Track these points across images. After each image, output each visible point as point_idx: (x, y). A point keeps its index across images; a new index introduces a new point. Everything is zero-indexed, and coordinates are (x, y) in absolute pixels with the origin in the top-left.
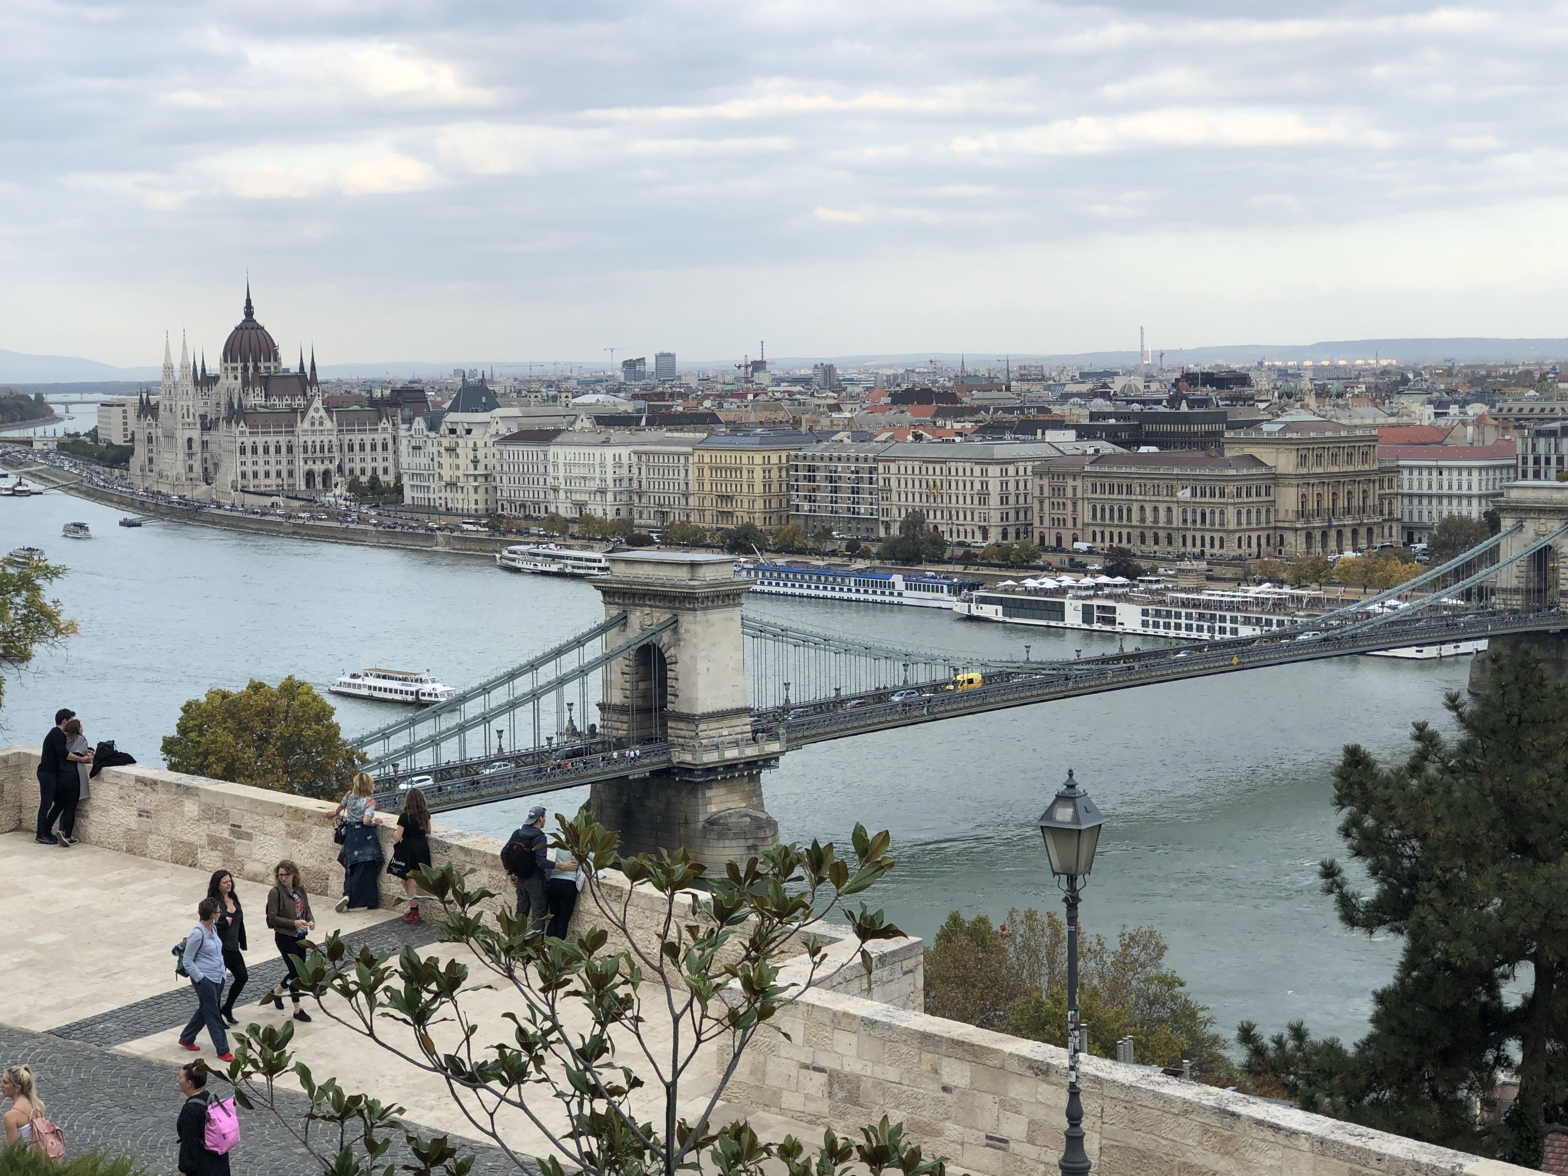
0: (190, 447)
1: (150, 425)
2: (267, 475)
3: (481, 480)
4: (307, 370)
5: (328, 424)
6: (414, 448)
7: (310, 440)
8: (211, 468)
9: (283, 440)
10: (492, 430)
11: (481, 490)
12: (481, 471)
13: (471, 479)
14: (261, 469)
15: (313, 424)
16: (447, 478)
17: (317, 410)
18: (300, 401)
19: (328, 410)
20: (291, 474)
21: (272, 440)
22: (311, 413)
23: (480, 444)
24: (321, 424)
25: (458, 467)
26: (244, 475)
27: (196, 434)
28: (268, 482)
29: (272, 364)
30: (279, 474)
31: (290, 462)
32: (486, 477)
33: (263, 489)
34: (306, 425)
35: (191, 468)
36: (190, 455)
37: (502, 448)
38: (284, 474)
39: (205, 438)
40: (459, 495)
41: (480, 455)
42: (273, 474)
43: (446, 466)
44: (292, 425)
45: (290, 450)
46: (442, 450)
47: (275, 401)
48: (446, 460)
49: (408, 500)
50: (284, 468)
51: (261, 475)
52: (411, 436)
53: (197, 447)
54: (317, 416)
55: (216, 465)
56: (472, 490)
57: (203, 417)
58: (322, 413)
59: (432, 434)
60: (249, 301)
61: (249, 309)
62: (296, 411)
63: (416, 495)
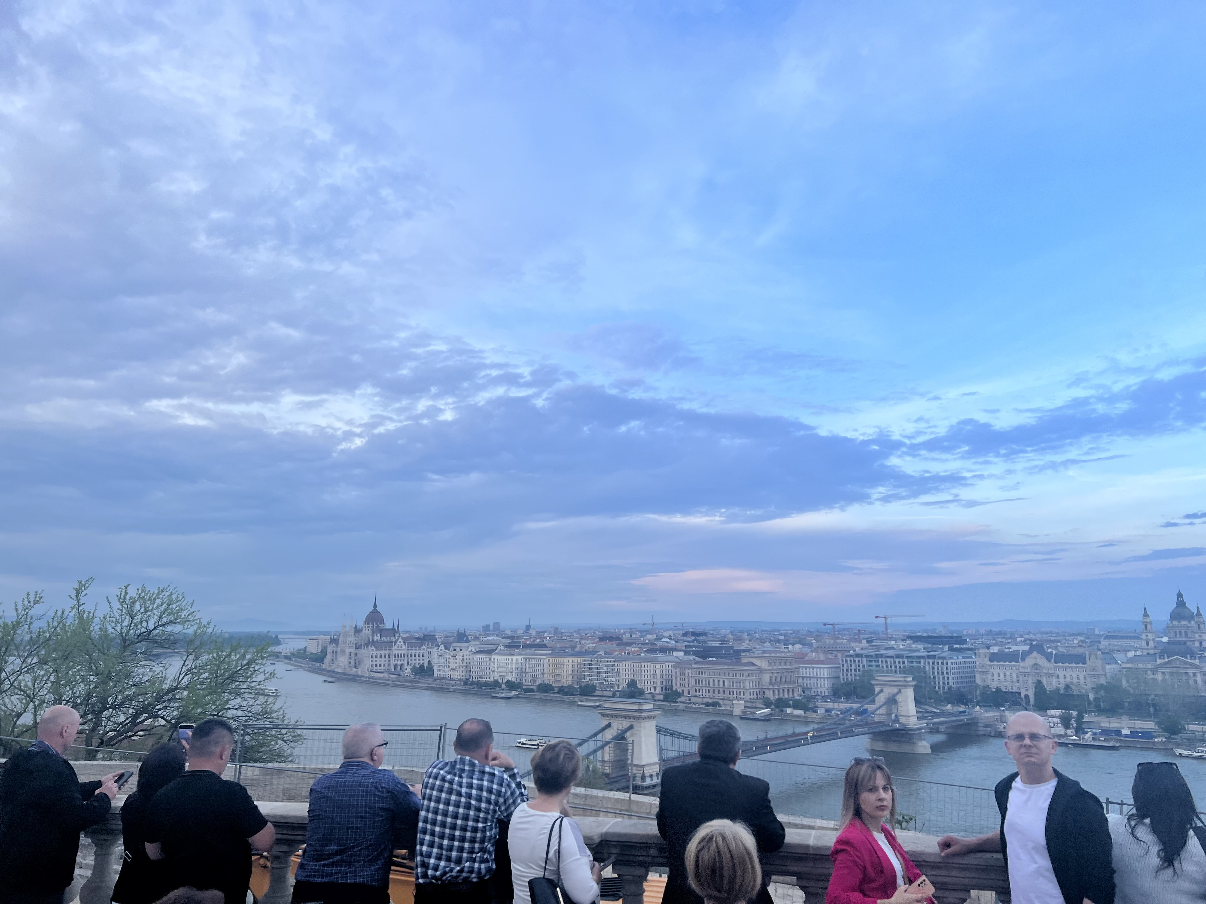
0: (350, 655)
1: (334, 647)
2: (380, 665)
3: (465, 667)
4: (396, 627)
5: (404, 647)
6: (440, 656)
7: (397, 652)
8: (357, 663)
9: (387, 652)
10: (469, 650)
11: (464, 672)
12: (465, 665)
13: (461, 667)
14: (378, 663)
15: (398, 647)
16: (451, 667)
17: (400, 642)
18: (393, 639)
19: (404, 642)
20: (389, 665)
21: (383, 652)
22: (398, 643)
23: (465, 655)
24: (401, 647)
25: (456, 663)
26: (372, 666)
27: (353, 650)
28: (380, 668)
29: (382, 625)
30: (384, 665)
31: (389, 661)
32: (466, 667)
33: (378, 670)
34: (396, 647)
35: (350, 663)
36: (350, 658)
37: (474, 656)
38: (386, 665)
39: (356, 652)
40: (456, 673)
41: (465, 659)
42: (383, 665)
43: (451, 663)
44: (391, 647)
45: (389, 657)
46: (450, 657)
47: (383, 638)
48: (452, 660)
49: (435, 675)
50: (386, 663)
51: (378, 665)
52: (438, 652)
53: (353, 655)
54: (400, 644)
55: (360, 662)
56: (461, 672)
57: (356, 644)
58: (402, 643)
59: (447, 651)
60: (375, 603)
61: (375, 606)
62: (392, 642)
63: (439, 673)
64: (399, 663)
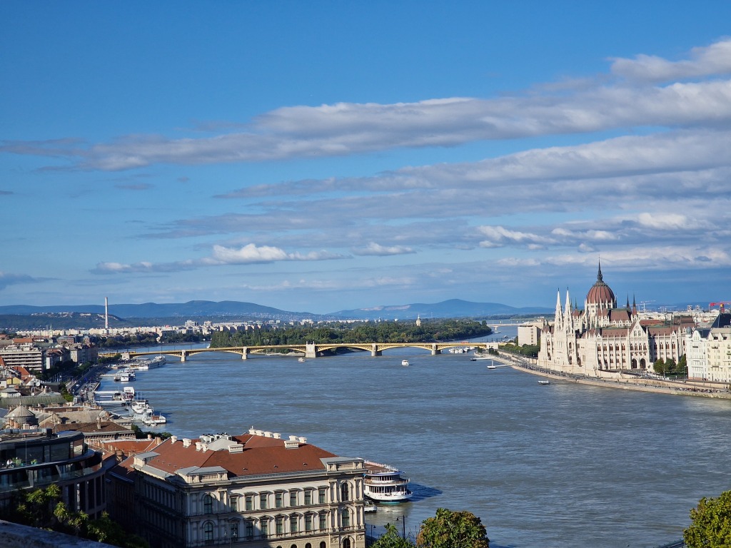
0: (570, 347)
1: (548, 336)
2: (612, 361)
5: (643, 335)
6: (695, 347)
7: (634, 343)
8: (581, 358)
9: (620, 343)
13: (727, 364)
14: (608, 358)
15: (635, 335)
16: (713, 364)
17: (637, 328)
18: (628, 323)
20: (623, 360)
21: (614, 343)
22: (634, 329)
24: (639, 335)
25: (719, 357)
26: (599, 362)
27: (573, 339)
28: (612, 365)
30: (617, 361)
31: (623, 354)
33: (609, 369)
34: (632, 335)
35: (571, 358)
36: (570, 351)
38: (620, 361)
39: (578, 342)
40: (720, 372)
43: (712, 357)
44: (624, 335)
45: (623, 349)
46: (710, 348)
47: (614, 323)
48: (712, 354)
49: (690, 375)
50: (620, 358)
51: (609, 361)
52: (692, 341)
54: (638, 330)
55: (584, 357)
56: (727, 370)
57: (577, 332)
58: (640, 329)
59: (704, 339)
60: (600, 272)
61: (600, 277)
62: (626, 327)
63: (695, 372)
64: (638, 358)
